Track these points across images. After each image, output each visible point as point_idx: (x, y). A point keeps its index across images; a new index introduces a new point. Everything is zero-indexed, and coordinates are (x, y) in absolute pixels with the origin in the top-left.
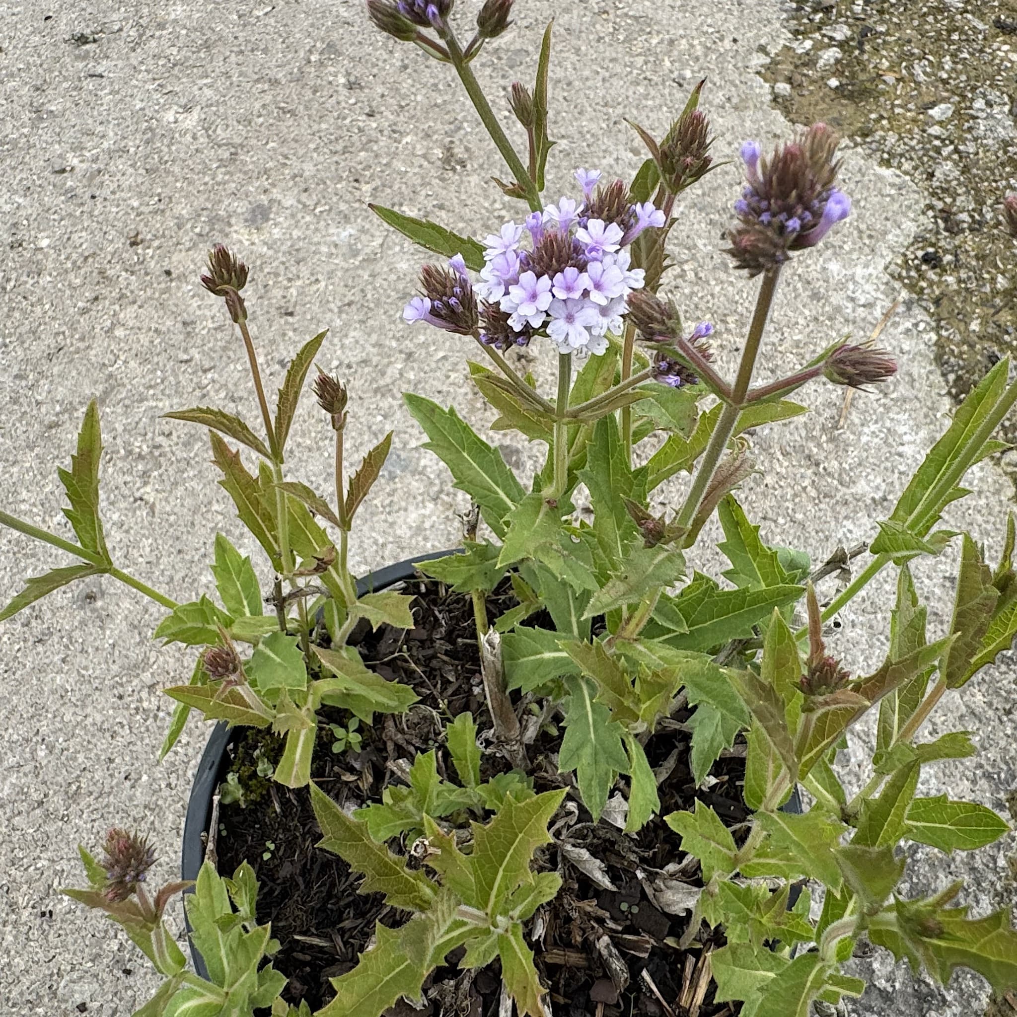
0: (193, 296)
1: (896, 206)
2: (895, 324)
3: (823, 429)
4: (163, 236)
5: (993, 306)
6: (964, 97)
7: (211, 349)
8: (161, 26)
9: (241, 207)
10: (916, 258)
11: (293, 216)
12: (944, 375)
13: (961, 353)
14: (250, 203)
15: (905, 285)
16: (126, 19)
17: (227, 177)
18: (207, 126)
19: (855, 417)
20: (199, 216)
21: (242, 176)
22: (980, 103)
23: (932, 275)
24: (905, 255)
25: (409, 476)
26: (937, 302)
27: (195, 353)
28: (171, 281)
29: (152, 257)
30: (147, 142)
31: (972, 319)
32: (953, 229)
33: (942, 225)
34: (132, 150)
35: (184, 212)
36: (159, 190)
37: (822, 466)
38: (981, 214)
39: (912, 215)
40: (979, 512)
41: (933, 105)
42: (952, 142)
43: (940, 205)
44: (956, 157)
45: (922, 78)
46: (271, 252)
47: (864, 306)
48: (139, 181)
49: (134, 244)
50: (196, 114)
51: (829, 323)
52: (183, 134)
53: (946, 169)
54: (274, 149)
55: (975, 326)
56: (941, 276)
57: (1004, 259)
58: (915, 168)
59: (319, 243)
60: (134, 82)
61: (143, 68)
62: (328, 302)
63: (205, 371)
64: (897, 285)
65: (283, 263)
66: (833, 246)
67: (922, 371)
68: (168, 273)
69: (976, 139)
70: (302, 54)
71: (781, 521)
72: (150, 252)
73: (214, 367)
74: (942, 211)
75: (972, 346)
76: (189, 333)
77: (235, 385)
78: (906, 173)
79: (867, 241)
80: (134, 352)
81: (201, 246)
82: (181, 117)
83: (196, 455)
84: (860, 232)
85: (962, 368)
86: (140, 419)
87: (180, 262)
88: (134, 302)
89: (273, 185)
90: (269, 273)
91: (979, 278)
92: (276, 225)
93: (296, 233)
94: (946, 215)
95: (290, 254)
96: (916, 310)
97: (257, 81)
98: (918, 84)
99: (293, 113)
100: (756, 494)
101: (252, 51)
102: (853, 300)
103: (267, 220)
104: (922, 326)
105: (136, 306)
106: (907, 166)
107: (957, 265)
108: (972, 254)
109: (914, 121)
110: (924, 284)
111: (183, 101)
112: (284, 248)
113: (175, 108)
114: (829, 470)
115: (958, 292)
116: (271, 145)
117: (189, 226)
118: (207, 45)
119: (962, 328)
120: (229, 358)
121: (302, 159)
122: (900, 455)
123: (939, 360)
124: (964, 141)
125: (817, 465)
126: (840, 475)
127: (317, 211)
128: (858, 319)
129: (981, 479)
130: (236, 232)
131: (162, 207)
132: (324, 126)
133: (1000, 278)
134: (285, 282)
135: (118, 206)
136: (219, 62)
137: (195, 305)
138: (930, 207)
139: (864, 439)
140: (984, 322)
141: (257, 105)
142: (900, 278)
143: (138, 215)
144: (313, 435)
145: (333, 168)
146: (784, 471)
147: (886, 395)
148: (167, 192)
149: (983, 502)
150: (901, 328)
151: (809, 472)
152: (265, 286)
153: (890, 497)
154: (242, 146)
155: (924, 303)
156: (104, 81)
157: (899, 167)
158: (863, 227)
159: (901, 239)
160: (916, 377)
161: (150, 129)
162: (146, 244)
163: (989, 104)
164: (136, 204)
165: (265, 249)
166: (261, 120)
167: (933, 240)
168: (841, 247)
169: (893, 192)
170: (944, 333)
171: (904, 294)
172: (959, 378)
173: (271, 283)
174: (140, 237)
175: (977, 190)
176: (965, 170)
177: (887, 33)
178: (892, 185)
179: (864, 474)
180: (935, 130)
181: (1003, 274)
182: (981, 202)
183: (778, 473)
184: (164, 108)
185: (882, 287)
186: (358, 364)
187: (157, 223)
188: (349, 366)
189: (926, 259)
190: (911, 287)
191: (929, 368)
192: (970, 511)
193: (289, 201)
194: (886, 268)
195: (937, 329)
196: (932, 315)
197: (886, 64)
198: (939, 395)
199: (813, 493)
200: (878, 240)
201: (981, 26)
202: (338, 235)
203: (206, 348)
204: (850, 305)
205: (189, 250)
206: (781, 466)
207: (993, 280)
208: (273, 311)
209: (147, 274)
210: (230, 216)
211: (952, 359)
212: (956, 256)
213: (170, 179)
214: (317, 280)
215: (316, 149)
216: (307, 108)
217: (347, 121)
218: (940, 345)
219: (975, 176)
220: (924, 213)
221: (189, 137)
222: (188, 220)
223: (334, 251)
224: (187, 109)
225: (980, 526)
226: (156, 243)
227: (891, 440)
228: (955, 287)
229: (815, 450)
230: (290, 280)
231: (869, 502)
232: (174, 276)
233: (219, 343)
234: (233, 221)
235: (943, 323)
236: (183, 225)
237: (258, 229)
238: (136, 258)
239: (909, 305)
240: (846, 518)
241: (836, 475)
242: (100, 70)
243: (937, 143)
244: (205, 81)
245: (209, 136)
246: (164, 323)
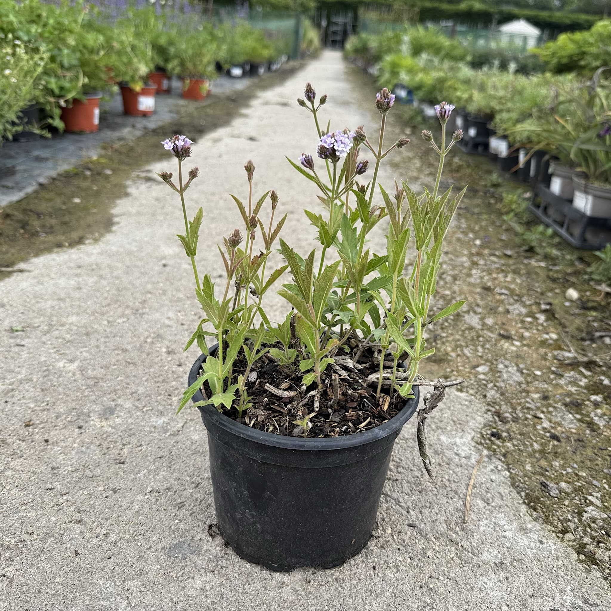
0: (61, 453)
1: (470, 410)
2: (485, 467)
3: (457, 524)
4: (47, 422)
5: (535, 458)
6: (492, 364)
7: (68, 482)
8: (63, 325)
9: (97, 408)
10: (487, 434)
11: (129, 412)
12: (518, 493)
13: (525, 481)
14: (103, 406)
15: (485, 447)
16: (43, 322)
17: (91, 394)
18: (82, 370)
19: (473, 516)
20: (71, 412)
21: (100, 393)
22: (501, 366)
23: (498, 442)
24: (481, 433)
25: (195, 557)
26: (504, 455)
27: (58, 485)
28: (48, 445)
29: (37, 433)
30: (45, 376)
31: (526, 464)
32: (504, 421)
33: (497, 419)
34: (35, 380)
35: (62, 410)
36: (48, 399)
37: (460, 545)
38: (515, 413)
39: (480, 414)
40: (560, 568)
41: (478, 366)
42: (492, 382)
43: (493, 410)
44: (495, 388)
45: (469, 355)
46: (114, 430)
47: (465, 458)
48: (37, 394)
49: (27, 425)
50: (76, 364)
51: (447, 466)
52: (67, 373)
53: (491, 394)
54: (122, 381)
55: (528, 467)
56: (503, 443)
57: (534, 435)
58: (476, 393)
59: (144, 426)
60: (43, 349)
61: (49, 342)
62: (147, 456)
63: (62, 495)
64: (480, 447)
65: (120, 436)
66: (441, 428)
67: (506, 491)
68: (47, 441)
69: (504, 381)
70: (142, 338)
71: (441, 578)
72: (37, 430)
73: (68, 493)
74: (495, 412)
75: (530, 478)
76: (55, 473)
77: (82, 503)
78: (472, 395)
79: (459, 426)
80: (16, 484)
81: (70, 427)
82: (67, 365)
83: (49, 546)
84: (454, 421)
85: (528, 489)
86: (13, 524)
87: (55, 435)
88: (21, 457)
89: (119, 397)
90: (111, 441)
91: (524, 444)
92: (118, 417)
93: (130, 421)
94: (498, 414)
95: (125, 431)
96: (494, 460)
97: (114, 350)
98: (468, 358)
99: (134, 364)
100: (423, 562)
101: (114, 337)
102: (457, 455)
103: (113, 414)
104: (500, 467)
105: (22, 459)
106: (471, 392)
107: (511, 439)
108: (517, 432)
109: (470, 373)
110: (495, 447)
111: (69, 358)
112: (122, 428)
113: (65, 361)
114: (465, 546)
115: (515, 451)
116: (120, 378)
117: (63, 417)
118: (87, 334)
119: (522, 469)
120: (80, 487)
121: (138, 385)
122: (505, 537)
123: (513, 485)
124: (498, 382)
125: (457, 544)
126: (472, 550)
127: (145, 409)
128: (463, 465)
129: (555, 550)
130: (93, 420)
131: (48, 407)
132: (152, 370)
133: (535, 444)
134: (121, 446)
135: (21, 407)
136: (93, 342)
137: (61, 458)
138: (489, 410)
139: (482, 529)
140: (533, 466)
141: (113, 360)
142: (481, 444)
143: (32, 411)
144: (132, 532)
145: (156, 389)
146: (437, 548)
147: (488, 504)
148: (53, 400)
149: (560, 563)
150: (488, 469)
151: (453, 549)
152: (108, 448)
153: (505, 562)
154: (102, 379)
155: (497, 456)
156: (25, 348)
157: (467, 392)
158: (455, 419)
159: (477, 425)
160: (503, 494)
161: (48, 370)
162: (35, 426)
163: (506, 367)
164: (32, 405)
165: (110, 429)
166: (115, 367)
167: (494, 426)
168: (445, 429)
169: (467, 403)
170: (512, 471)
171: (485, 452)
172: (527, 494)
173: (112, 446)
174: (32, 422)
175: (511, 404)
176: (502, 394)
177: (447, 337)
178: (466, 400)
179: (486, 549)
180: (482, 377)
181: (536, 442)
182: (514, 409)
183: (434, 550)
184: (58, 361)
185: (473, 448)
186: (164, 490)
187: (44, 416)
188: (158, 492)
189: (493, 435)
190: (489, 448)
191: (509, 489)
192: (555, 569)
193: (128, 405)
194: (472, 439)
195: (509, 469)
196: (503, 462)
197: (449, 349)
198: (519, 503)
199: (458, 561)
200: (464, 426)
201: (492, 335)
202: (156, 422)
203: (65, 482)
204: (457, 457)
205: (62, 429)
206: (435, 545)
207: (532, 445)
208: (112, 461)
209: (32, 442)
210: (90, 412)
211: (521, 485)
212: (508, 433)
213: (56, 394)
214: (141, 445)
215: (146, 380)
216: (143, 362)
217: (166, 368)
218: (512, 478)
219: (508, 397)
220: (486, 413)
221: (70, 374)
222: (63, 414)
223: (153, 430)
224: (71, 361)
225: (563, 577)
226: (41, 426)
227: (497, 529)
228: (512, 448)
229: (454, 535)
230: (124, 445)
231: (493, 565)
232: (50, 442)
233: (74, 479)
234: (92, 415)
235: (510, 466)
236: (60, 417)
237: (106, 419)
238: (27, 433)
239: (489, 457)
240: (481, 575)
241: (470, 550)
242: (23, 343)
243: (484, 382)
244: (85, 349)
245: (82, 374)
246: (39, 468)
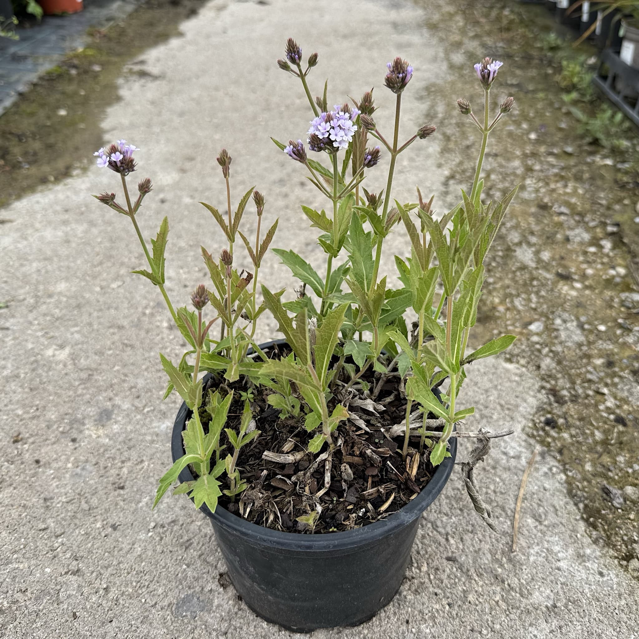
0: (54, 478)
1: (521, 389)
2: (537, 470)
3: (503, 553)
4: (37, 435)
5: (597, 452)
6: (548, 318)
7: (62, 519)
8: (50, 296)
9: (92, 411)
10: (541, 422)
11: (128, 415)
12: (576, 505)
13: (584, 487)
14: (99, 408)
15: (538, 441)
16: (28, 293)
17: (84, 391)
18: (74, 357)
19: (523, 542)
20: (63, 419)
21: (95, 390)
22: (558, 321)
23: (553, 433)
24: (533, 421)
25: (206, 614)
26: (560, 452)
27: (51, 523)
28: (39, 467)
29: (27, 451)
30: (34, 370)
31: (585, 462)
32: (560, 401)
33: (552, 399)
34: (22, 376)
35: (53, 417)
36: (38, 402)
37: (506, 583)
38: (574, 389)
39: (532, 393)
40: (623, 610)
41: (530, 323)
42: (547, 346)
43: (548, 386)
44: (551, 354)
45: (520, 308)
46: (111, 442)
47: (513, 457)
48: (25, 396)
49: (16, 441)
50: (67, 351)
51: (493, 471)
52: (57, 363)
53: (547, 363)
54: (118, 371)
55: (588, 467)
56: (558, 433)
57: (597, 420)
58: (528, 363)
59: (145, 434)
60: (29, 332)
61: (36, 322)
62: (149, 477)
63: (57, 537)
64: (532, 441)
65: (119, 450)
66: (487, 417)
67: (561, 503)
68: (37, 462)
69: (561, 343)
70: (140, 309)
71: (484, 632)
72: (26, 446)
73: (63, 533)
74: (551, 390)
75: (589, 482)
76: (48, 507)
77: (78, 547)
78: (523, 366)
79: (507, 412)
80: (6, 524)
81: (63, 440)
82: (57, 353)
83: (44, 608)
84: (502, 406)
85: (586, 499)
86: (5, 580)
87: (46, 453)
88: (11, 485)
89: (116, 395)
90: (109, 458)
91: (584, 433)
92: (116, 422)
93: (129, 428)
94: (554, 392)
95: (124, 442)
96: (549, 459)
97: (110, 327)
98: (519, 312)
99: (132, 346)
100: (464, 610)
101: (108, 308)
102: (505, 454)
103: (110, 419)
104: (554, 470)
105: (12, 488)
106: (523, 362)
107: (568, 426)
108: (576, 416)
109: (521, 333)
110: (549, 440)
111: (59, 342)
112: (121, 439)
113: (54, 347)
114: (512, 585)
115: (573, 444)
116: (117, 368)
117: (55, 427)
118: (79, 306)
119: (580, 469)
120: (76, 525)
121: (136, 376)
122: (559, 569)
123: (571, 494)
124: (554, 344)
125: (503, 582)
126: (520, 589)
127: (146, 410)
128: (512, 468)
129: (618, 584)
130: (88, 429)
131: (38, 413)
132: (152, 354)
133: (597, 433)
134: (119, 464)
135: (8, 415)
136: (85, 318)
137: (55, 485)
138: (543, 387)
139: (532, 559)
140: (594, 465)
141: (109, 343)
142: (533, 436)
143: (21, 420)
144: (134, 584)
145: (157, 381)
146: (480, 589)
147: (540, 523)
148: (43, 403)
149: (623, 602)
150: (541, 472)
151: (498, 589)
152: (105, 468)
153: (559, 604)
154: (96, 370)
155: (552, 453)
156: (10, 332)
157: (518, 362)
158: (503, 402)
159: (529, 410)
160: (558, 507)
161: (36, 361)
162: (24, 441)
163: (565, 321)
164: (20, 412)
165: (107, 440)
166: (111, 352)
167: (549, 409)
168: (491, 417)
169: (517, 378)
170: (570, 474)
171: (538, 448)
172: (586, 506)
173: (109, 465)
174: (20, 436)
175: (570, 375)
176: (559, 363)
177: (495, 283)
178: (516, 374)
179: (537, 587)
180: (535, 339)
181: (597, 428)
182: (573, 383)
183: (476, 592)
184: (47, 347)
185: (523, 444)
186: (169, 524)
187: (32, 425)
188: (163, 526)
189: (548, 423)
190: (542, 442)
191: (565, 500)
192: (617, 611)
193: (126, 406)
194: (523, 430)
195: (565, 471)
196: (559, 461)
197: (497, 300)
198: (576, 520)
199: (504, 606)
200: (513, 411)
201: (548, 276)
202: (159, 427)
203: (59, 518)
204: (504, 457)
205: (54, 443)
206: (477, 584)
207: (593, 434)
208: (110, 487)
209: (22, 463)
210: (84, 418)
211: (579, 493)
212: (566, 419)
213: (46, 394)
214: (142, 461)
215: (146, 369)
216: (142, 343)
218: (569, 483)
219: (566, 366)
220: (539, 391)
221: (61, 366)
222: (55, 422)
223: (156, 438)
224: (62, 347)
225: (626, 623)
226: (31, 440)
227: (550, 558)
228: (569, 440)
229: (500, 570)
230: (123, 462)
231: (544, 609)
232: (41, 463)
233: (69, 514)
234: (86, 421)
235: (567, 466)
236: (52, 426)
237: (103, 426)
238: (16, 452)
239: (542, 455)
240: (531, 625)
241: (518, 589)
242: (7, 325)
243: (538, 346)
244: (76, 329)
245: (75, 364)
246: (30, 500)
